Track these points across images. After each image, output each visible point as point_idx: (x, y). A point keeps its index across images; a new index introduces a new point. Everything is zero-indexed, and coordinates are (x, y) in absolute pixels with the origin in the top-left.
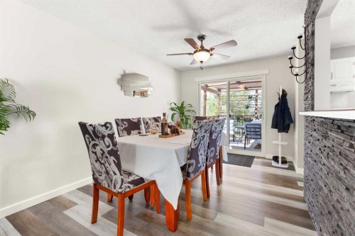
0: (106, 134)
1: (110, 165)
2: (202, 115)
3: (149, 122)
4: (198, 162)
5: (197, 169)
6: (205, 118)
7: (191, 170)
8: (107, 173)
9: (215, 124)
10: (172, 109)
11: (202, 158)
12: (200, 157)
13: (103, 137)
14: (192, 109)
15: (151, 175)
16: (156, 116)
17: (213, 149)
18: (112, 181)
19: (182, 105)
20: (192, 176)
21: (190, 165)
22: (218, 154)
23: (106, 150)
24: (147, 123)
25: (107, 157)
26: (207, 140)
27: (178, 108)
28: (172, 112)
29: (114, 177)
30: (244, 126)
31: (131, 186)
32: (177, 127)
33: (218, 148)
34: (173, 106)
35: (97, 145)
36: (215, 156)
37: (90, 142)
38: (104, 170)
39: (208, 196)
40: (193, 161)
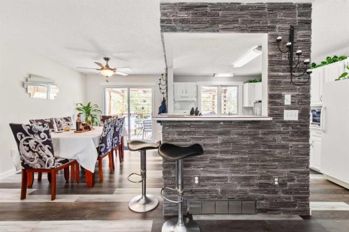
0: (43, 130)
1: (44, 151)
2: (107, 115)
3: (61, 121)
4: (106, 146)
5: (106, 150)
6: (110, 117)
7: (102, 150)
8: (41, 157)
9: (118, 121)
10: (78, 109)
11: (109, 143)
12: (108, 143)
13: (39, 133)
14: (98, 109)
15: (75, 156)
16: (66, 117)
17: (116, 137)
18: (45, 162)
19: (89, 105)
20: (103, 154)
21: (101, 147)
22: (120, 141)
23: (40, 142)
24: (59, 122)
25: (41, 147)
26: (112, 131)
27: (84, 108)
28: (78, 112)
29: (48, 159)
30: (142, 122)
31: (61, 164)
32: (88, 125)
33: (120, 137)
34: (79, 106)
35: (30, 139)
36: (118, 143)
37: (22, 138)
38: (37, 155)
39: (114, 168)
40: (103, 145)
